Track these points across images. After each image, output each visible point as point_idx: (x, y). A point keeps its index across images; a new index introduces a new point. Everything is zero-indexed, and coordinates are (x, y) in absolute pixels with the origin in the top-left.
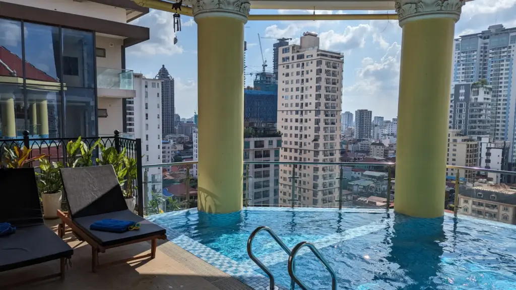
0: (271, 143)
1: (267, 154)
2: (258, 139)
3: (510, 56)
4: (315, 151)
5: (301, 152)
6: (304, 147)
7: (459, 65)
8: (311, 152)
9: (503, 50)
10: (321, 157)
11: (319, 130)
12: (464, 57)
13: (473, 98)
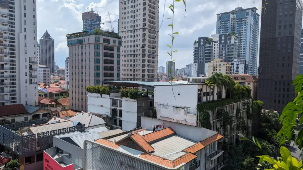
0: (114, 42)
1: (112, 49)
2: (106, 37)
3: (246, 23)
4: (143, 54)
5: (134, 56)
6: (136, 53)
7: (221, 29)
8: (140, 55)
9: (242, 20)
10: (146, 58)
11: (145, 41)
12: (223, 24)
13: (229, 41)
